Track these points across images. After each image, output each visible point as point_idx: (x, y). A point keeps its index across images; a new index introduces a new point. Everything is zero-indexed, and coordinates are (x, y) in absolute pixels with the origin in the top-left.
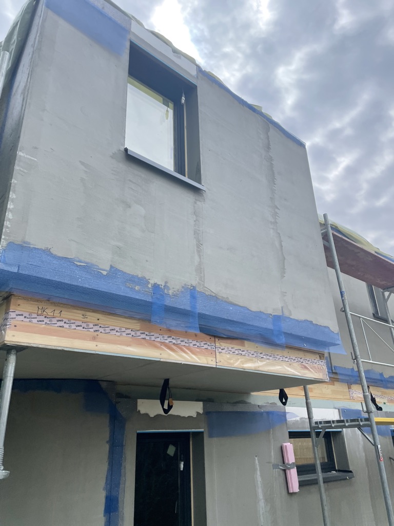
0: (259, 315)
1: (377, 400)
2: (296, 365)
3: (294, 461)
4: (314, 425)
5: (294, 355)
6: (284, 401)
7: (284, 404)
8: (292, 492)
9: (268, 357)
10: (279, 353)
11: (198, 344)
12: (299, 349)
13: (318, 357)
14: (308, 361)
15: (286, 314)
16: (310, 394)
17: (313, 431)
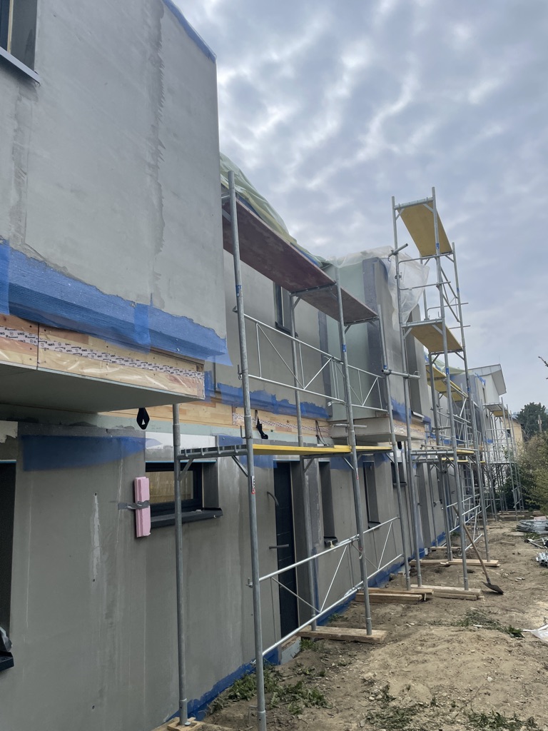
0: (114, 300)
1: (264, 427)
2: (163, 375)
3: (148, 499)
4: (179, 454)
5: (161, 362)
6: (143, 423)
7: (144, 427)
8: (140, 536)
9: (123, 362)
10: (140, 357)
11: (7, 333)
12: (170, 355)
13: (195, 368)
14: (181, 372)
15: (157, 304)
16: (180, 417)
17: (178, 461)
